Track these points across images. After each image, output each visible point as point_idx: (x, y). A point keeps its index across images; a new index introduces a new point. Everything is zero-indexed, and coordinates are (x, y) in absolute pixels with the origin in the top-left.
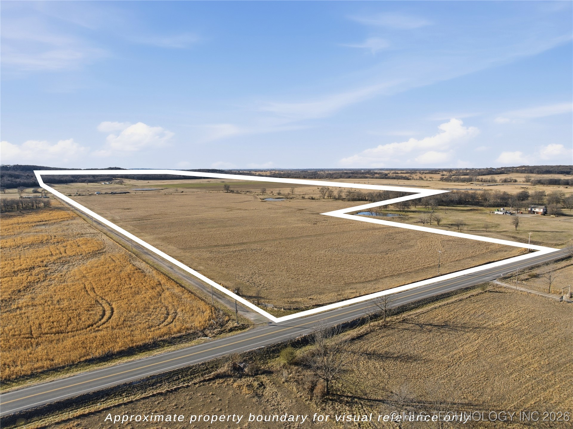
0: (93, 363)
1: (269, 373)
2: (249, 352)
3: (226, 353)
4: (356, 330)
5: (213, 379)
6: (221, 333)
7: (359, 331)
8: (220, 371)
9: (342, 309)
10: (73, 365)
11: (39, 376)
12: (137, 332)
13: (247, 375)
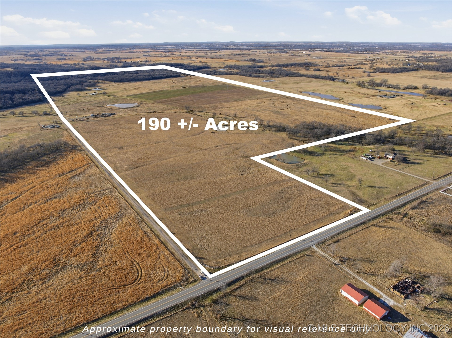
0: (142, 302)
1: (204, 306)
2: (198, 297)
3: (189, 297)
4: (240, 282)
5: (185, 310)
6: (187, 284)
7: (241, 283)
8: (187, 306)
9: (237, 269)
10: (136, 303)
11: (126, 309)
12: (155, 285)
13: (197, 307)
